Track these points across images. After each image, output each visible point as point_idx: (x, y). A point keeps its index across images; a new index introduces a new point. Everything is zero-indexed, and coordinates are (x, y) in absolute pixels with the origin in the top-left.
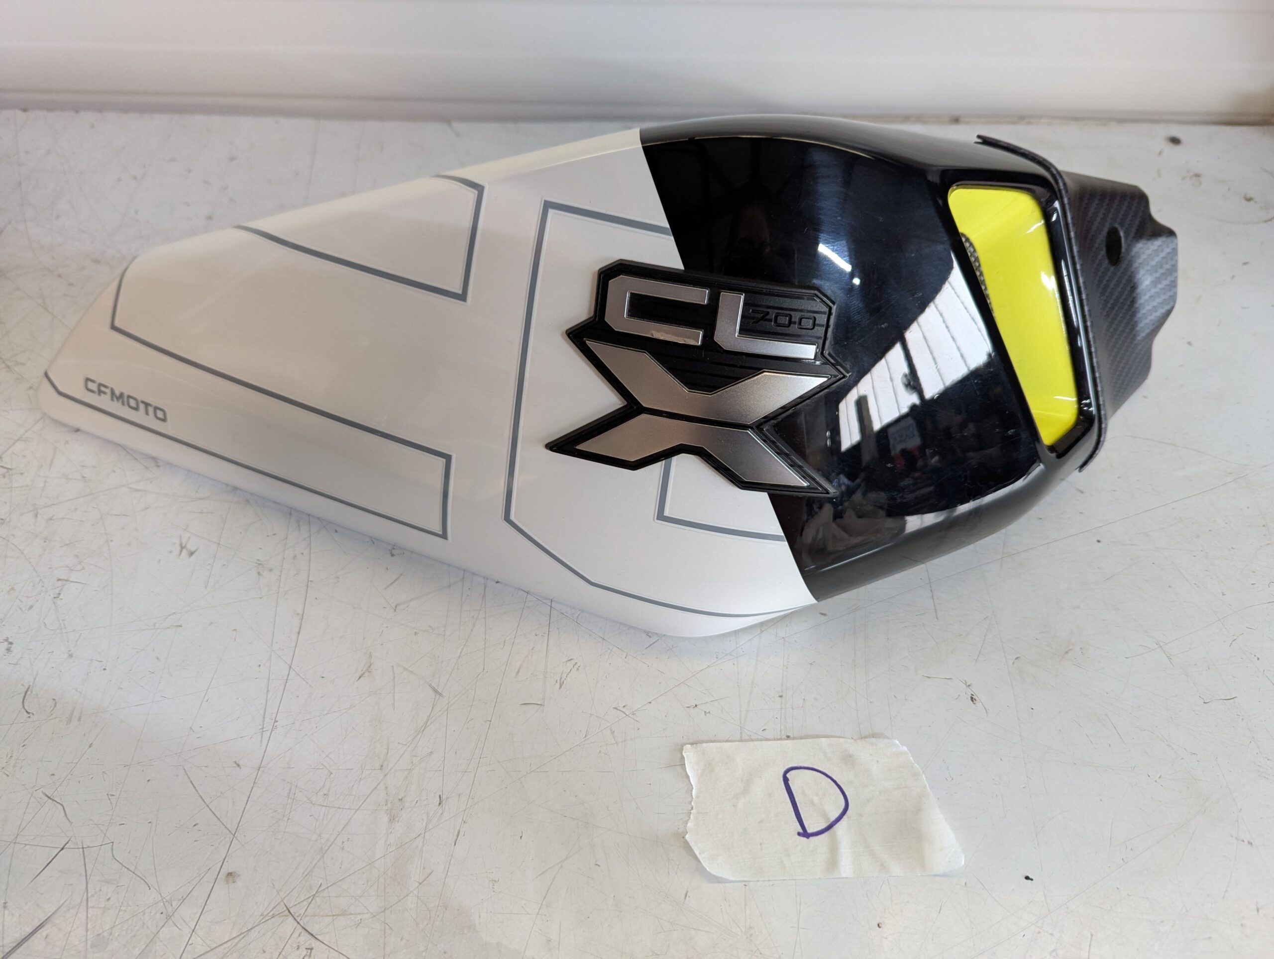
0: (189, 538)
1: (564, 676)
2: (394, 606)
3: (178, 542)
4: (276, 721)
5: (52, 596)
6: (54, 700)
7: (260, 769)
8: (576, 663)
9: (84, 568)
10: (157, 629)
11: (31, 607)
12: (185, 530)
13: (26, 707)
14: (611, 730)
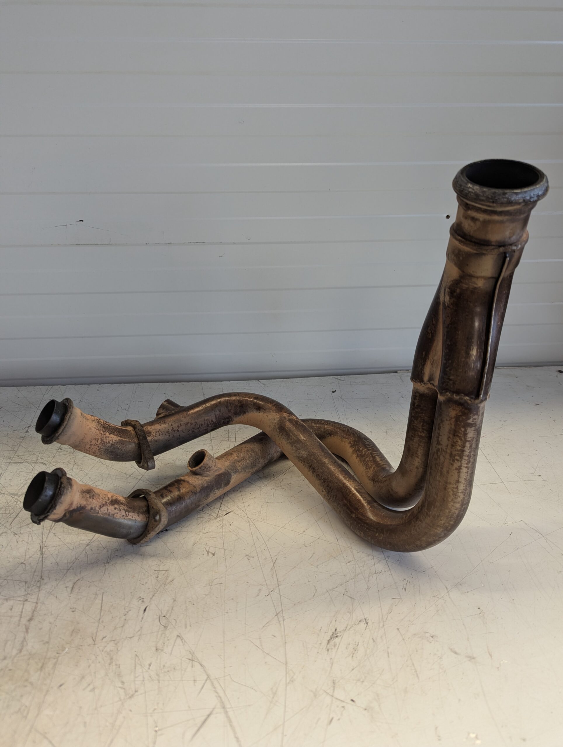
0: (209, 548)
1: (405, 586)
2: (316, 566)
3: (205, 550)
4: (283, 617)
5: (155, 577)
6: (174, 619)
7: (286, 637)
8: (408, 581)
9: (165, 565)
10: (212, 585)
11: (146, 583)
12: (206, 545)
13: (162, 623)
14: (436, 605)
